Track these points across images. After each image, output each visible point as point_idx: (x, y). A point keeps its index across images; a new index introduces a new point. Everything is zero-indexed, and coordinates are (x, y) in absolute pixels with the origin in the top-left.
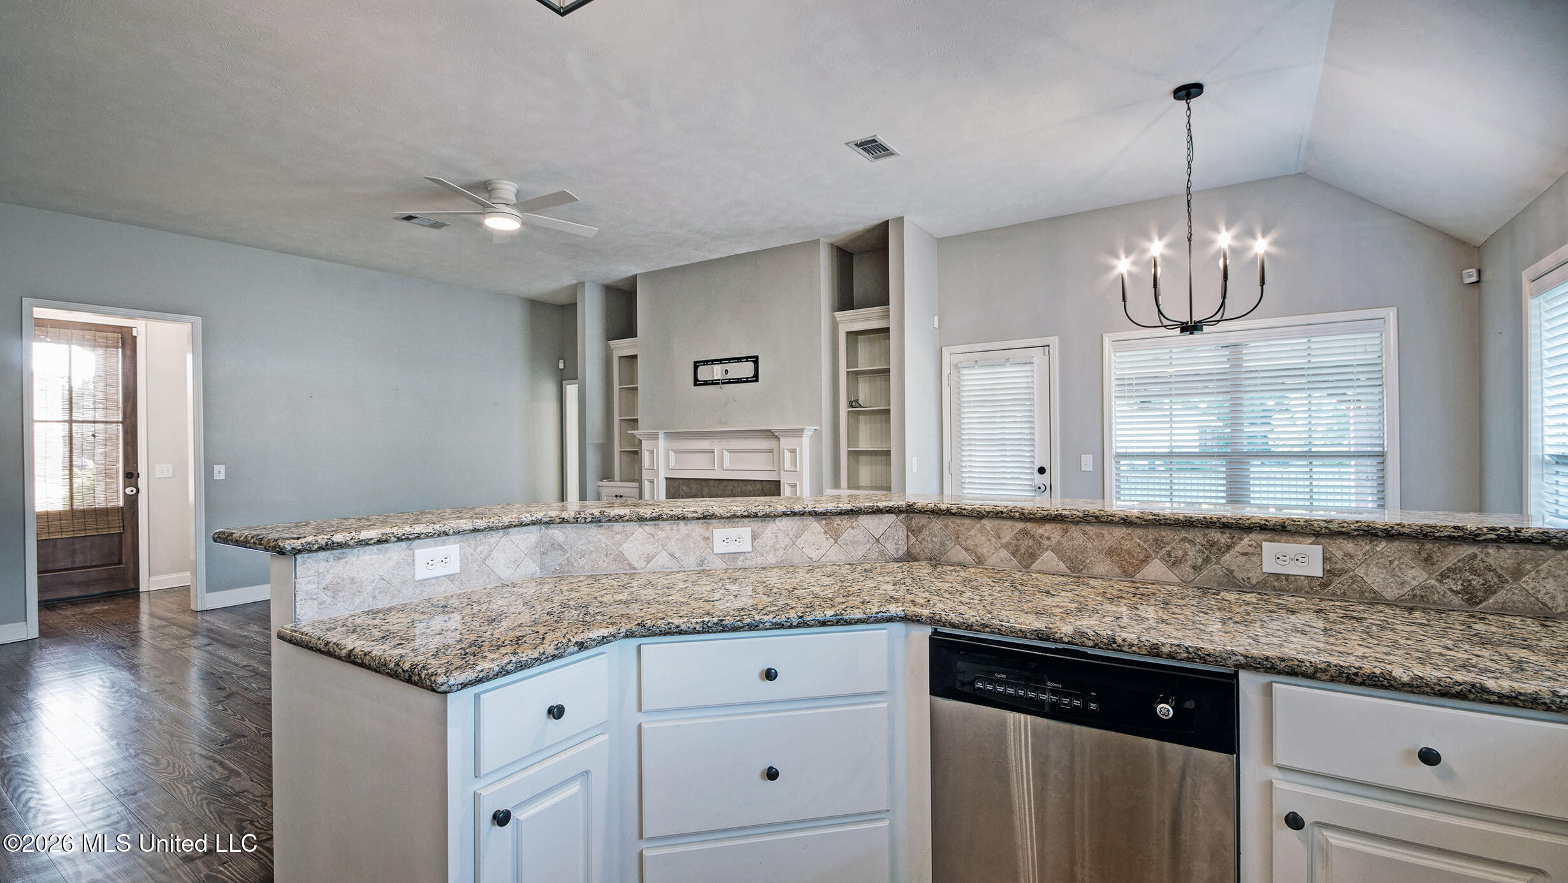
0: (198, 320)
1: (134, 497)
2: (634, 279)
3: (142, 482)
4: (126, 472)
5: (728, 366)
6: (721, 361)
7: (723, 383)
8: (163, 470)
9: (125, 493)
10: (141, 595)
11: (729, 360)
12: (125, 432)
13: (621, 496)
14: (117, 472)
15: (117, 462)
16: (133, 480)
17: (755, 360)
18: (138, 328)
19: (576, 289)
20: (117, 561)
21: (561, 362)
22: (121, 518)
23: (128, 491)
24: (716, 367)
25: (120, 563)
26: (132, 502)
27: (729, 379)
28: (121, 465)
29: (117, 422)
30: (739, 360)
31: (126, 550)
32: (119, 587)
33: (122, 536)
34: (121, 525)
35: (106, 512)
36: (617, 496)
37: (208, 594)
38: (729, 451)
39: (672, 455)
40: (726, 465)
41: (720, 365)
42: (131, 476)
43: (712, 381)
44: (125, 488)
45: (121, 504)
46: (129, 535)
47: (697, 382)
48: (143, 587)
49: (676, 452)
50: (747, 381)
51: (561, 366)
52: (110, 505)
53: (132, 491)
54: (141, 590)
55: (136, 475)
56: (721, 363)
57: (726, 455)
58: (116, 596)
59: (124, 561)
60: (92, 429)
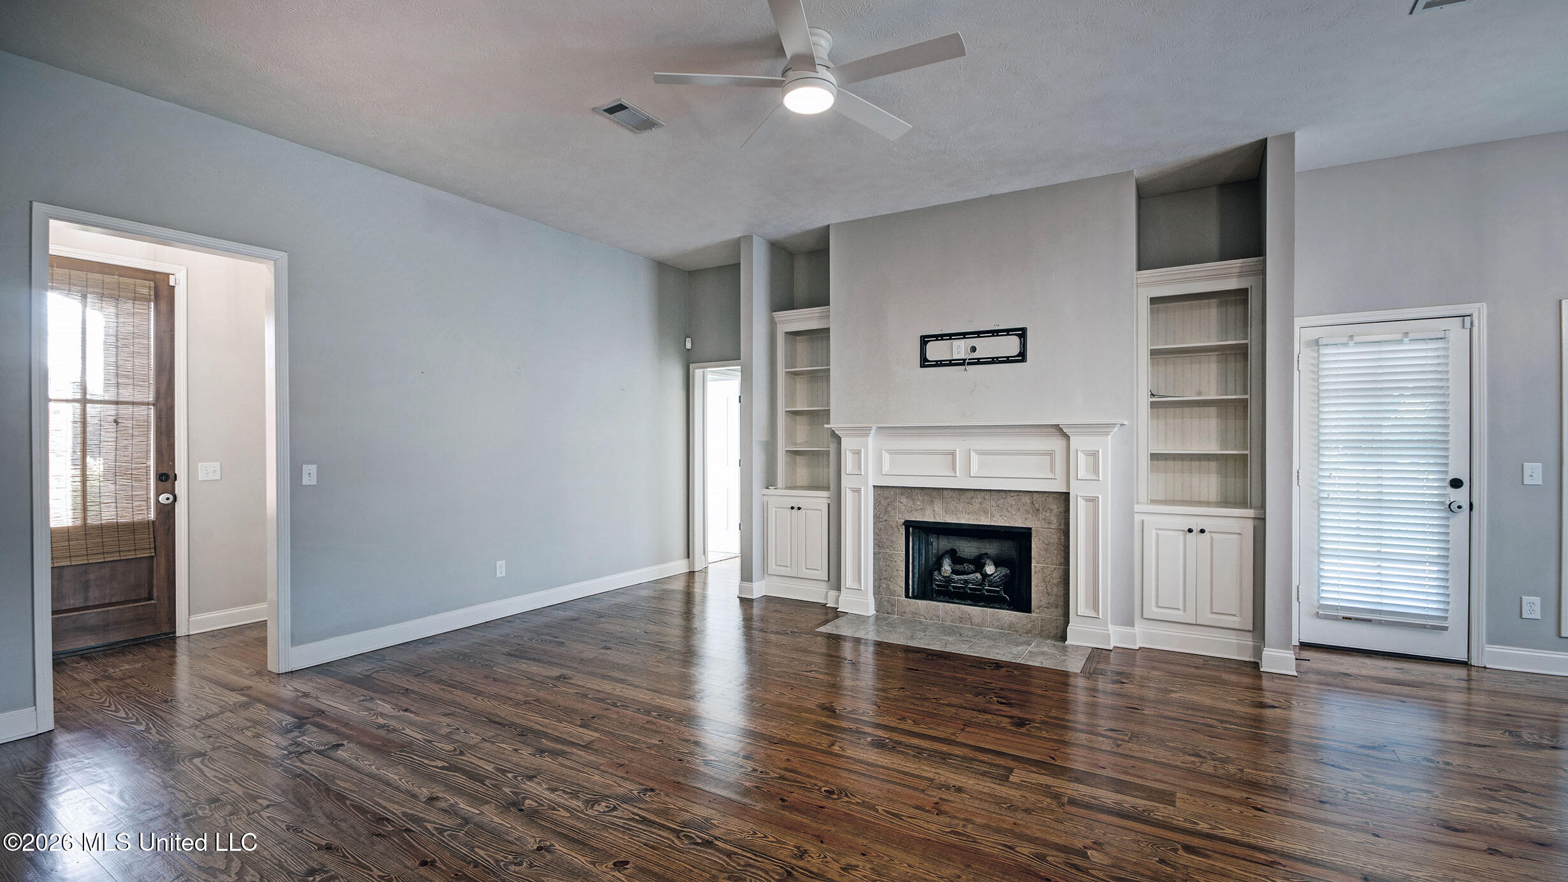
0: (283, 257)
1: (170, 507)
2: (824, 234)
3: (181, 487)
4: (160, 472)
5: (975, 342)
6: (964, 335)
7: (969, 364)
8: (208, 470)
9: (157, 501)
10: (178, 641)
11: (978, 334)
12: (159, 418)
13: (799, 508)
14: (148, 474)
15: (148, 458)
16: (168, 484)
17: (1022, 333)
18: (178, 276)
19: (736, 246)
20: (146, 596)
21: (689, 340)
22: (152, 536)
23: (163, 498)
24: (956, 343)
25: (150, 598)
26: (167, 513)
27: (978, 359)
28: (152, 463)
29: (148, 404)
30: (995, 333)
31: (158, 582)
32: (148, 631)
33: (153, 560)
34: (153, 546)
35: (132, 528)
36: (792, 508)
37: (294, 648)
38: (977, 452)
39: (886, 457)
40: (974, 470)
41: (963, 341)
42: (166, 478)
43: (950, 361)
44: (158, 495)
45: (152, 516)
46: (163, 561)
47: (924, 362)
48: (181, 630)
49: (892, 452)
50: (1008, 360)
51: (689, 346)
52: (138, 518)
53: (168, 499)
54: (178, 634)
55: (172, 477)
56: (964, 338)
57: (974, 457)
58: (144, 643)
59: (155, 595)
60: (113, 413)
